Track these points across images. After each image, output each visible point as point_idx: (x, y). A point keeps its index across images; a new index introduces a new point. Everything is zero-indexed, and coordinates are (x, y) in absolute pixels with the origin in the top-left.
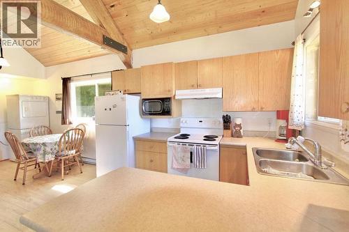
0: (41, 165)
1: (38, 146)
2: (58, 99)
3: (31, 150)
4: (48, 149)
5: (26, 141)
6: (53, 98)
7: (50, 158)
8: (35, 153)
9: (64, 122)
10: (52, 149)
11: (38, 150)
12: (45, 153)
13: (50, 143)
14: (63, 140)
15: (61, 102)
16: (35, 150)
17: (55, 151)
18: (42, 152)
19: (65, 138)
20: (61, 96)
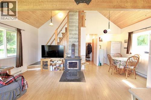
0: (118, 69)
1: (118, 61)
2: (125, 42)
3: (115, 62)
4: (122, 63)
5: (113, 58)
6: (123, 42)
7: (122, 67)
8: (116, 64)
9: (128, 52)
10: (123, 64)
11: (118, 63)
12: (120, 65)
13: (123, 61)
14: (128, 61)
15: (127, 43)
16: (116, 63)
17: (124, 65)
18: (119, 64)
19: (129, 60)
20: (127, 41)
